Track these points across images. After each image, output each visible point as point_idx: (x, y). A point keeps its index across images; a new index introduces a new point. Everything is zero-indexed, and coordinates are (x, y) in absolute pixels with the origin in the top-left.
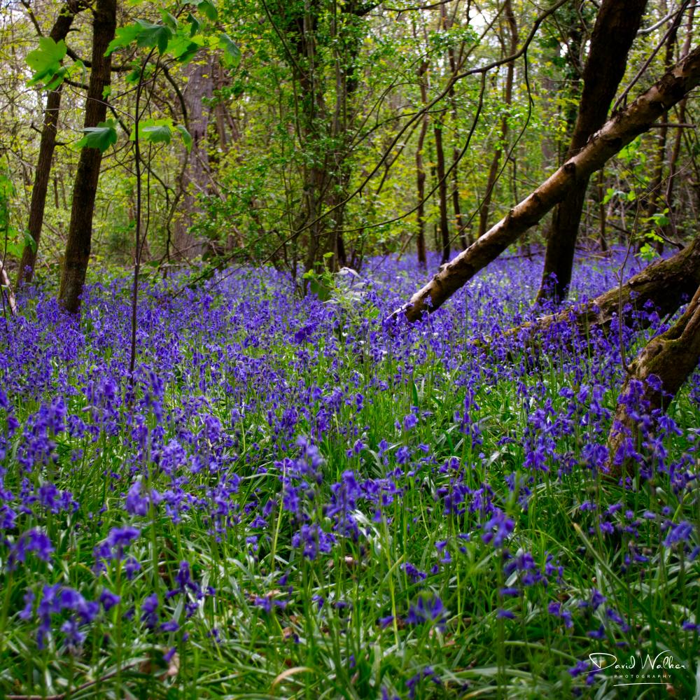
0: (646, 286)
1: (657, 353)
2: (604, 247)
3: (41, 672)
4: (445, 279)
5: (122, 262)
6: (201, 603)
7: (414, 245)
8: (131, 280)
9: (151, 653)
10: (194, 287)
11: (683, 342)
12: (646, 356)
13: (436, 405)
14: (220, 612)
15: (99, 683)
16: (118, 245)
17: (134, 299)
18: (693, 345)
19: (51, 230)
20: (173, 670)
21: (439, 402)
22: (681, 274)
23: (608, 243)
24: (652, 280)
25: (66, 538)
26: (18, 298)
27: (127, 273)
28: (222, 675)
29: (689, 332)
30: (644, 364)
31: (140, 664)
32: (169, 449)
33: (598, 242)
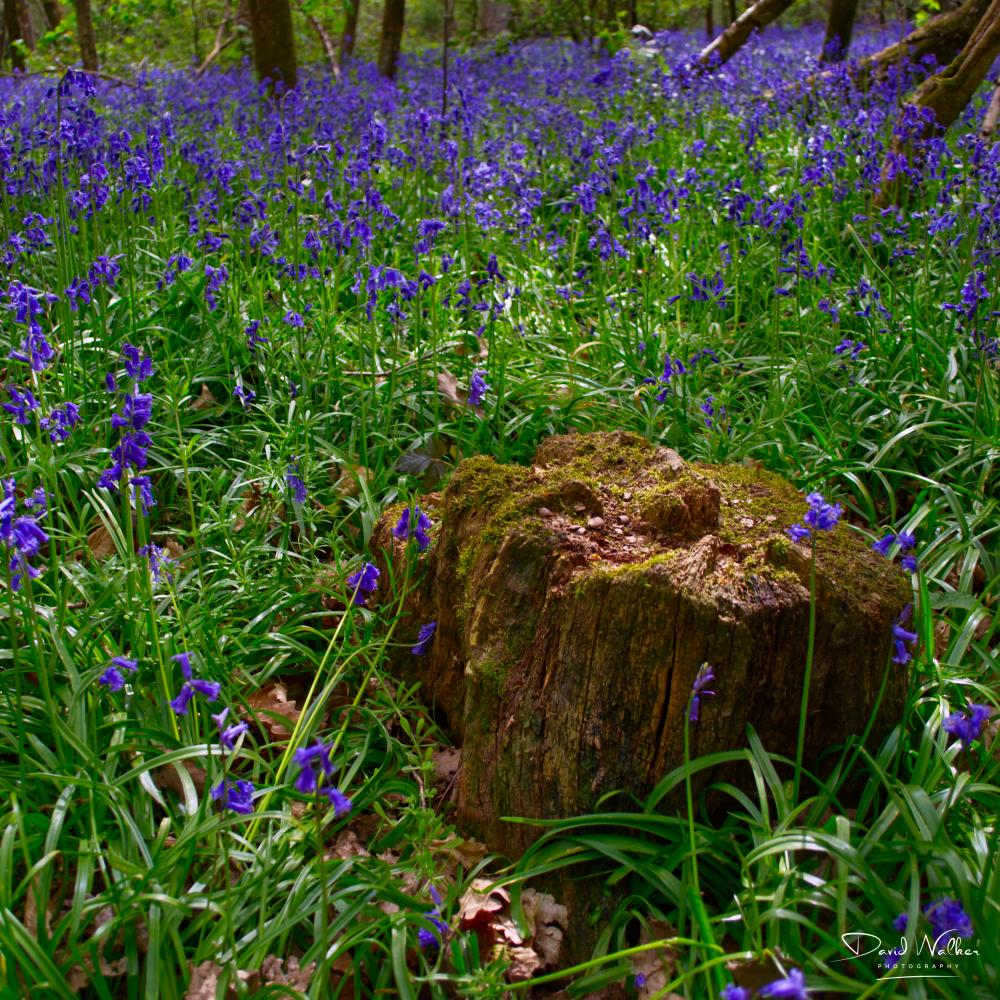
0: (923, 42)
1: (932, 91)
2: (882, 20)
3: (371, 356)
4: (734, 35)
5: (433, 39)
6: (508, 303)
7: (703, 21)
8: (441, 51)
9: (465, 338)
10: (499, 55)
11: (957, 80)
12: (921, 94)
13: (721, 147)
14: (525, 313)
15: (422, 361)
16: (430, 25)
17: (445, 66)
18: (967, 83)
19: (369, 11)
20: (485, 353)
21: (724, 144)
22: (958, 30)
23: (886, 17)
24: (930, 37)
25: (390, 254)
26: (341, 69)
27: (438, 45)
28: (527, 361)
29: (965, 71)
30: (919, 101)
31: (455, 347)
32: (478, 171)
33: (877, 16)
